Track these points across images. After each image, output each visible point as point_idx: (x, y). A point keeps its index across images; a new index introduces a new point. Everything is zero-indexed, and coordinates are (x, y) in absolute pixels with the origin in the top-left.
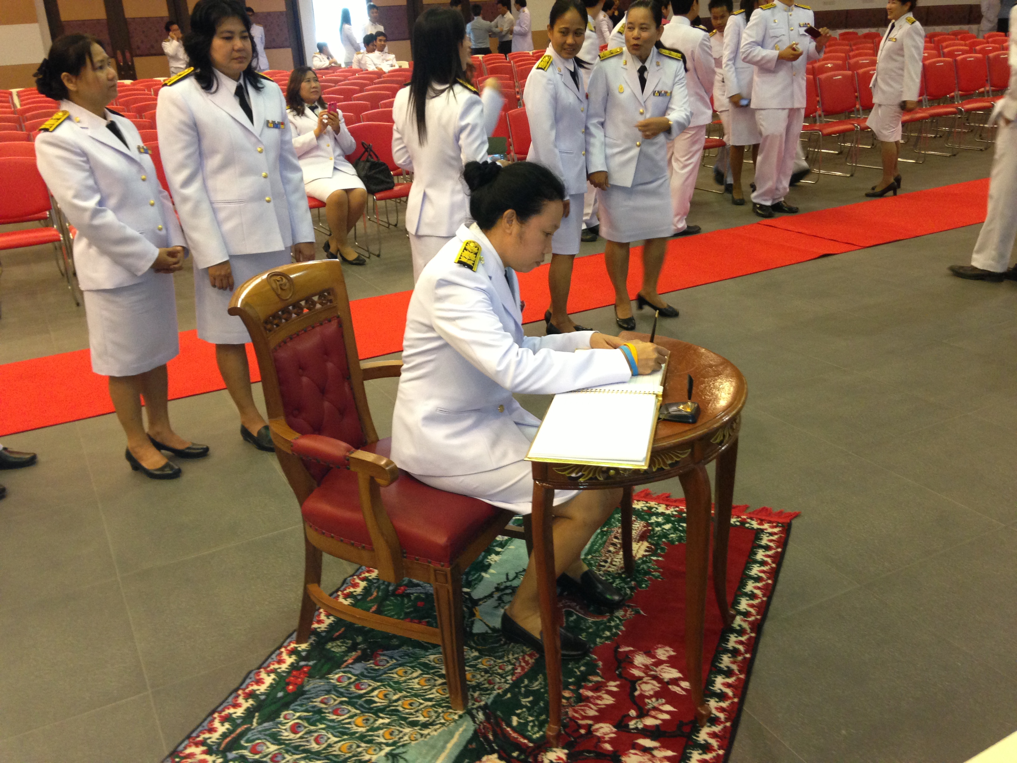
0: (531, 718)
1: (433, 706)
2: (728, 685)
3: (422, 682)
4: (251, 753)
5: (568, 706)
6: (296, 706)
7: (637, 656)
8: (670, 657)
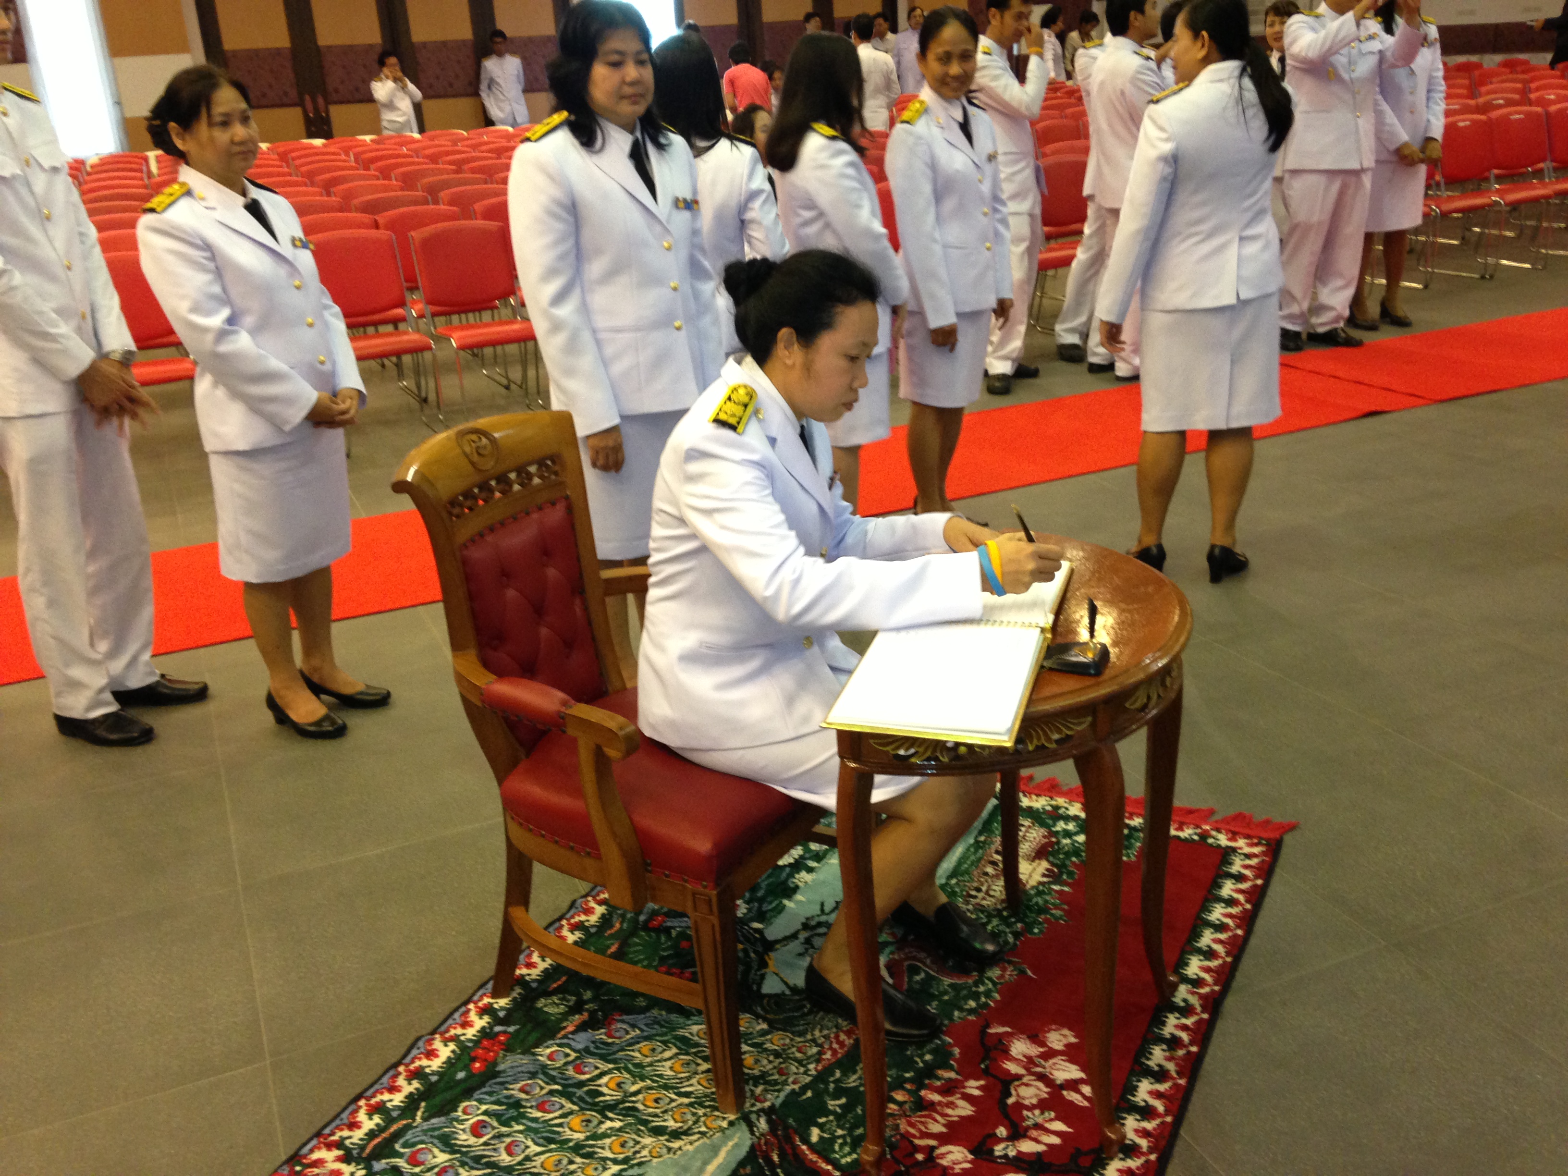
0: (840, 1132)
1: (691, 1105)
2: (1158, 1095)
3: (678, 1067)
4: (409, 1164)
5: (900, 1116)
6: (482, 1094)
7: (1015, 1041)
8: (1068, 1046)
